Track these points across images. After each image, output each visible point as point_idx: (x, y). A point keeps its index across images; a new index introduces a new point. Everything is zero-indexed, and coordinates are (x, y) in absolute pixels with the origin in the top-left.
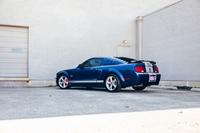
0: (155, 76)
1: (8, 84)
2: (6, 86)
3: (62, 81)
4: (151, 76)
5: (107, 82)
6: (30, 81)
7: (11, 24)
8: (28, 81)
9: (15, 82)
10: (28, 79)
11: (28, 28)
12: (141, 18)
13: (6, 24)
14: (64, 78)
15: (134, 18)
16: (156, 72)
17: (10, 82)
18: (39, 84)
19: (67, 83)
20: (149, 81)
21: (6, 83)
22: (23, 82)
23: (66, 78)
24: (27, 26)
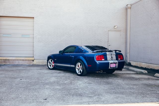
0: (117, 63)
1: (18, 62)
2: (17, 64)
3: (50, 63)
4: (111, 63)
5: (77, 67)
6: (35, 60)
7: (20, 16)
8: (33, 60)
9: (23, 61)
10: (33, 59)
11: (33, 18)
12: (129, 6)
13: (17, 16)
14: (51, 61)
15: (124, 5)
16: (119, 59)
17: (20, 60)
18: (41, 63)
19: (53, 64)
20: (110, 68)
21: (17, 61)
22: (30, 61)
23: (53, 61)
24: (33, 17)
